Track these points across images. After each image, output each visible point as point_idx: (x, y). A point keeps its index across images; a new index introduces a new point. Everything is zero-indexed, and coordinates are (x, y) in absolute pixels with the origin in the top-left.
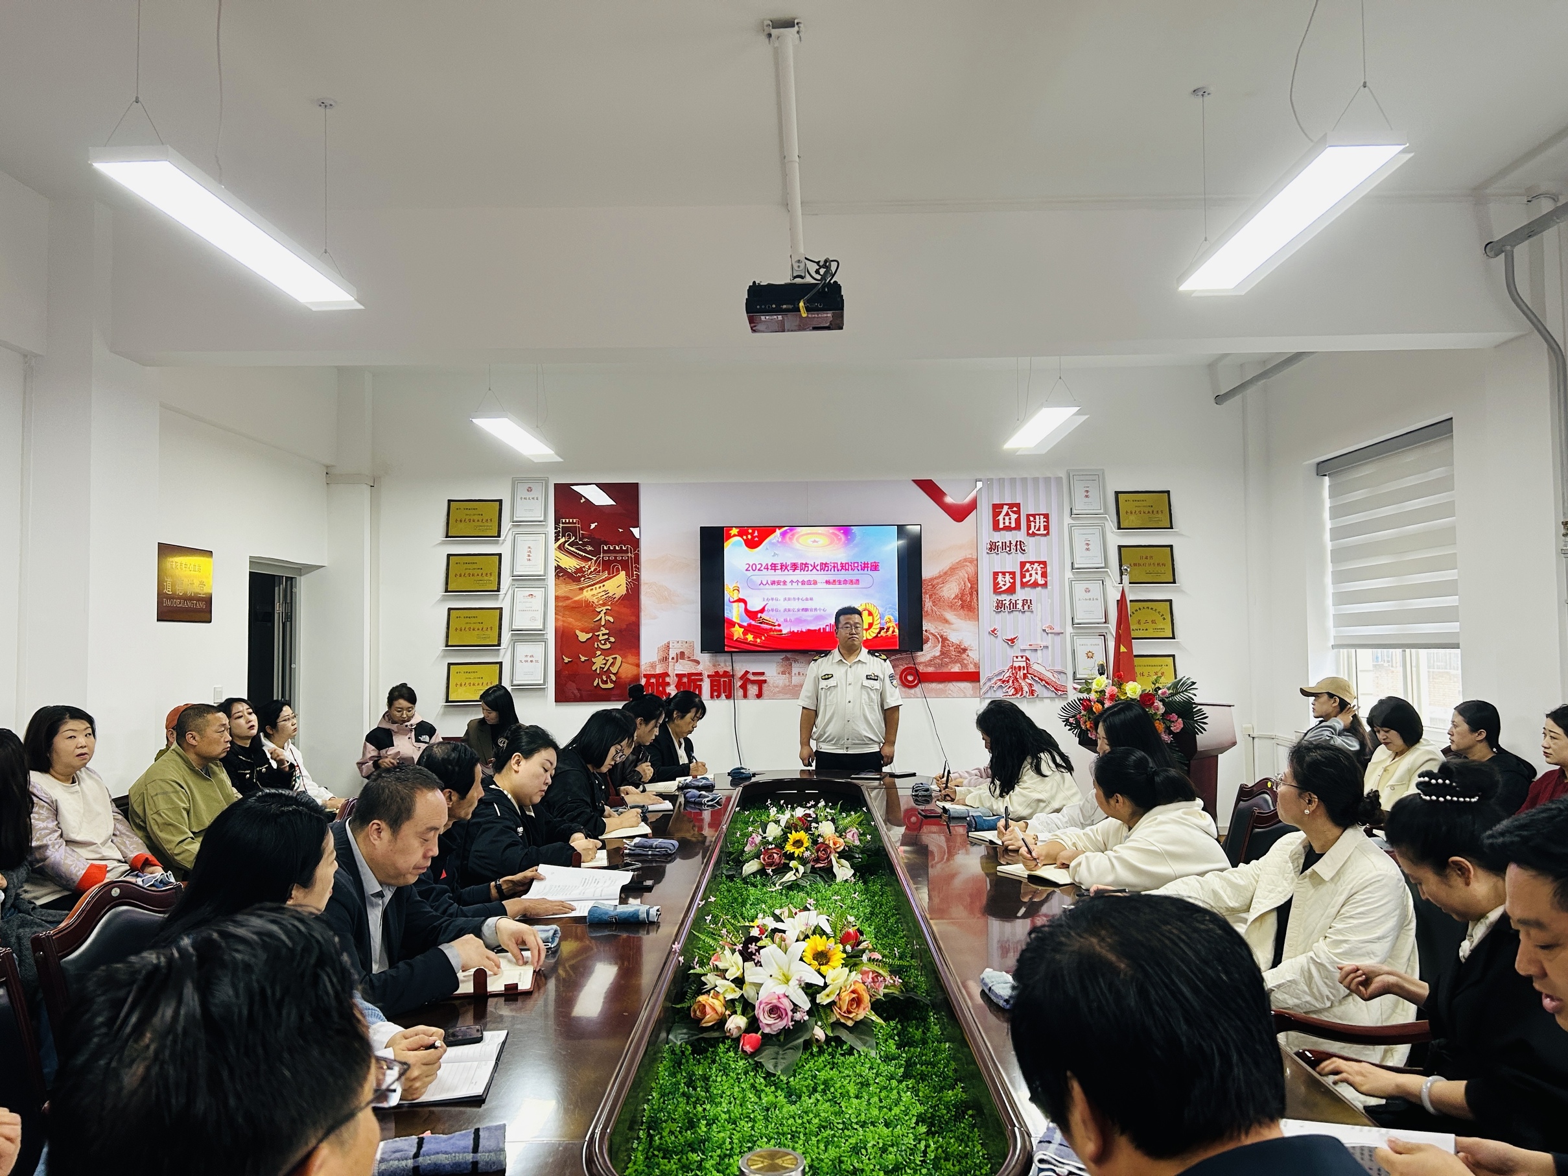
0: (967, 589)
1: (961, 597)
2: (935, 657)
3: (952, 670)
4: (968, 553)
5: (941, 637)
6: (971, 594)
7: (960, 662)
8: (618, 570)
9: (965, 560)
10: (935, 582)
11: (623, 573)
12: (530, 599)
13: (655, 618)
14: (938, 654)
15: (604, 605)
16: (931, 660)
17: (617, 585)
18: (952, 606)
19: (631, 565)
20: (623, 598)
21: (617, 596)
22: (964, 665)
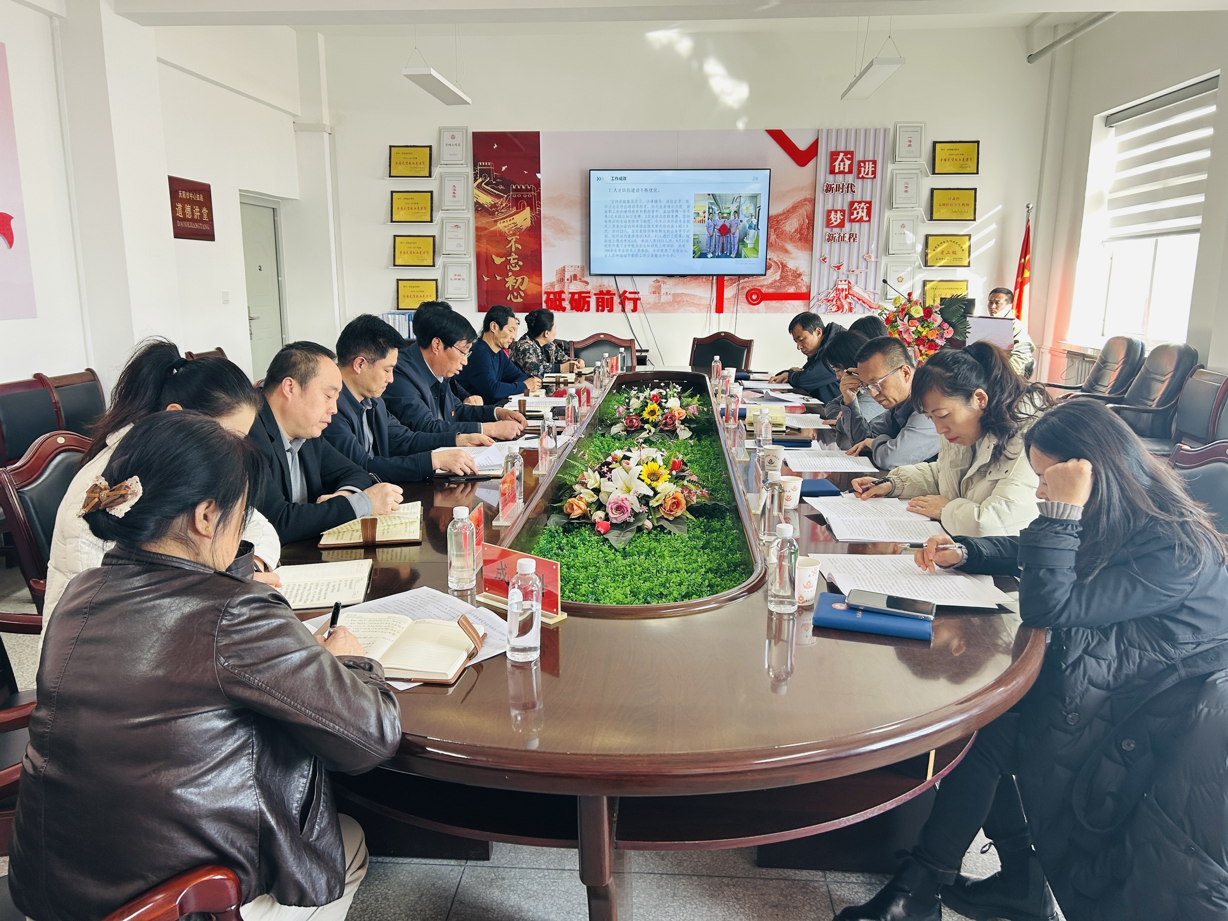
0: (805, 225)
1: (800, 231)
2: (775, 281)
3: (789, 291)
4: (807, 194)
5: (782, 264)
6: (808, 229)
7: (795, 285)
8: (524, 208)
9: (805, 200)
10: (780, 218)
11: (528, 209)
12: (456, 230)
13: (553, 246)
14: (778, 278)
15: (514, 234)
16: (772, 284)
17: (523, 218)
18: (792, 239)
19: (534, 202)
20: (530, 229)
21: (524, 228)
22: (798, 287)
